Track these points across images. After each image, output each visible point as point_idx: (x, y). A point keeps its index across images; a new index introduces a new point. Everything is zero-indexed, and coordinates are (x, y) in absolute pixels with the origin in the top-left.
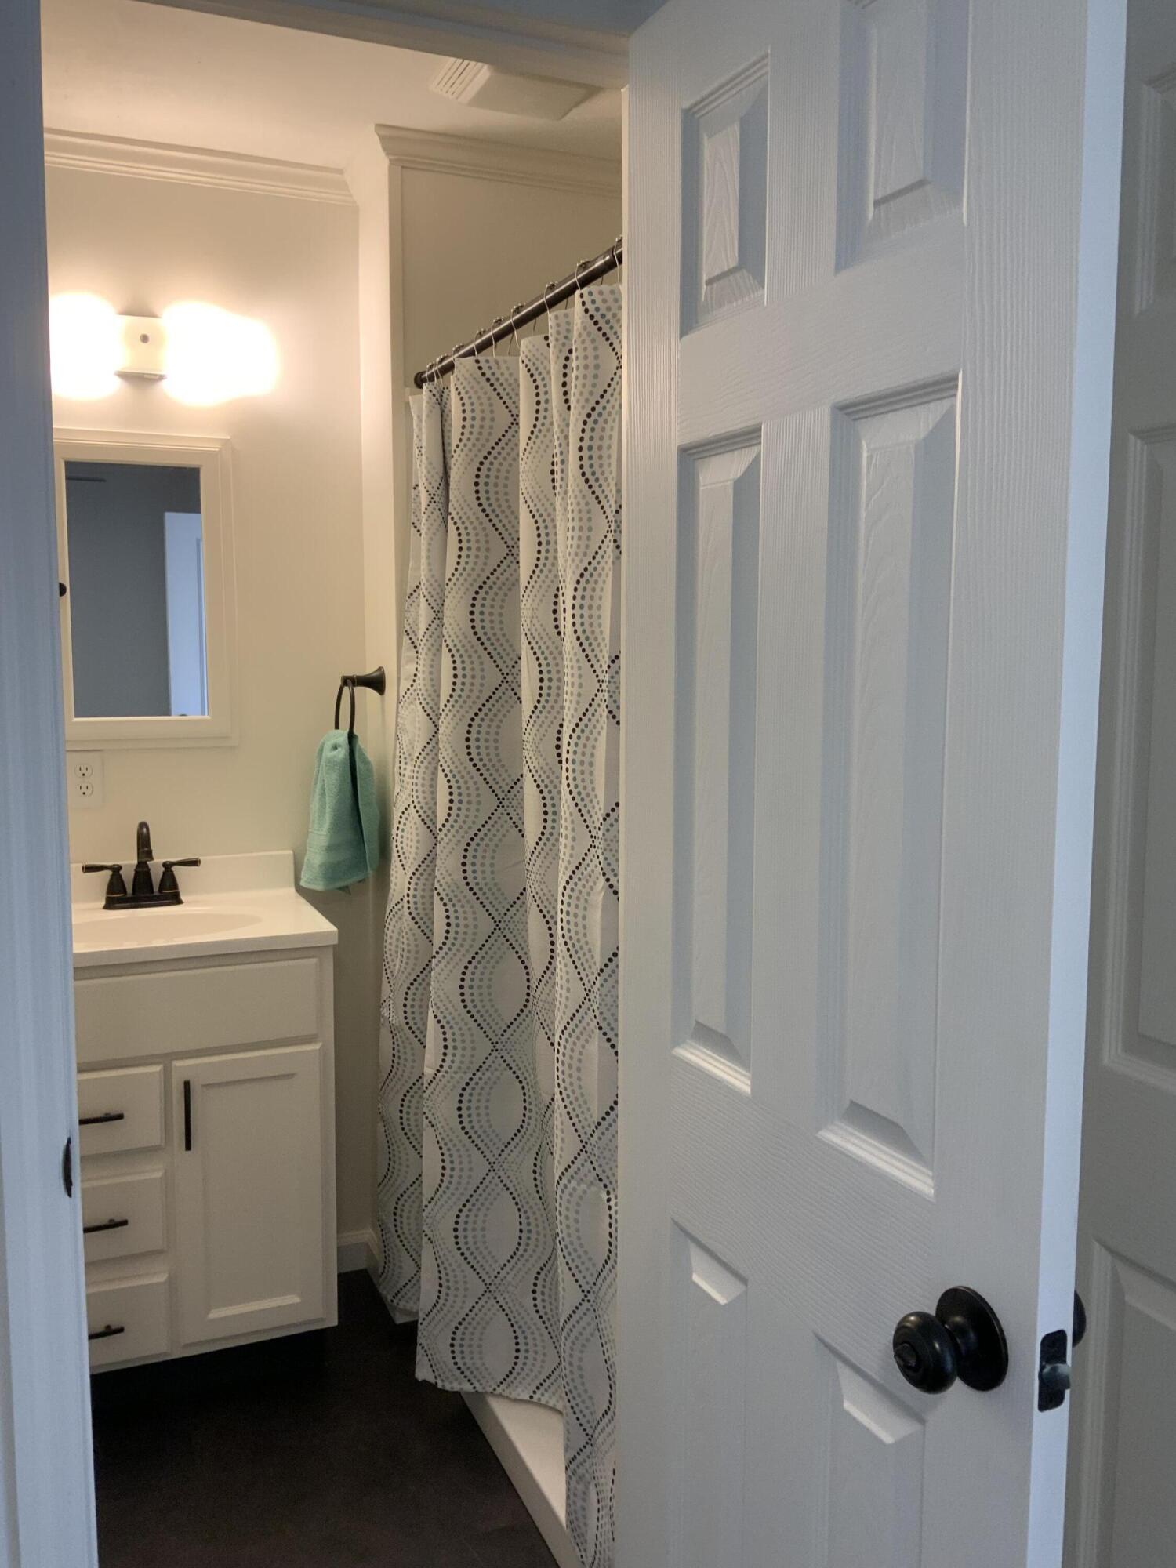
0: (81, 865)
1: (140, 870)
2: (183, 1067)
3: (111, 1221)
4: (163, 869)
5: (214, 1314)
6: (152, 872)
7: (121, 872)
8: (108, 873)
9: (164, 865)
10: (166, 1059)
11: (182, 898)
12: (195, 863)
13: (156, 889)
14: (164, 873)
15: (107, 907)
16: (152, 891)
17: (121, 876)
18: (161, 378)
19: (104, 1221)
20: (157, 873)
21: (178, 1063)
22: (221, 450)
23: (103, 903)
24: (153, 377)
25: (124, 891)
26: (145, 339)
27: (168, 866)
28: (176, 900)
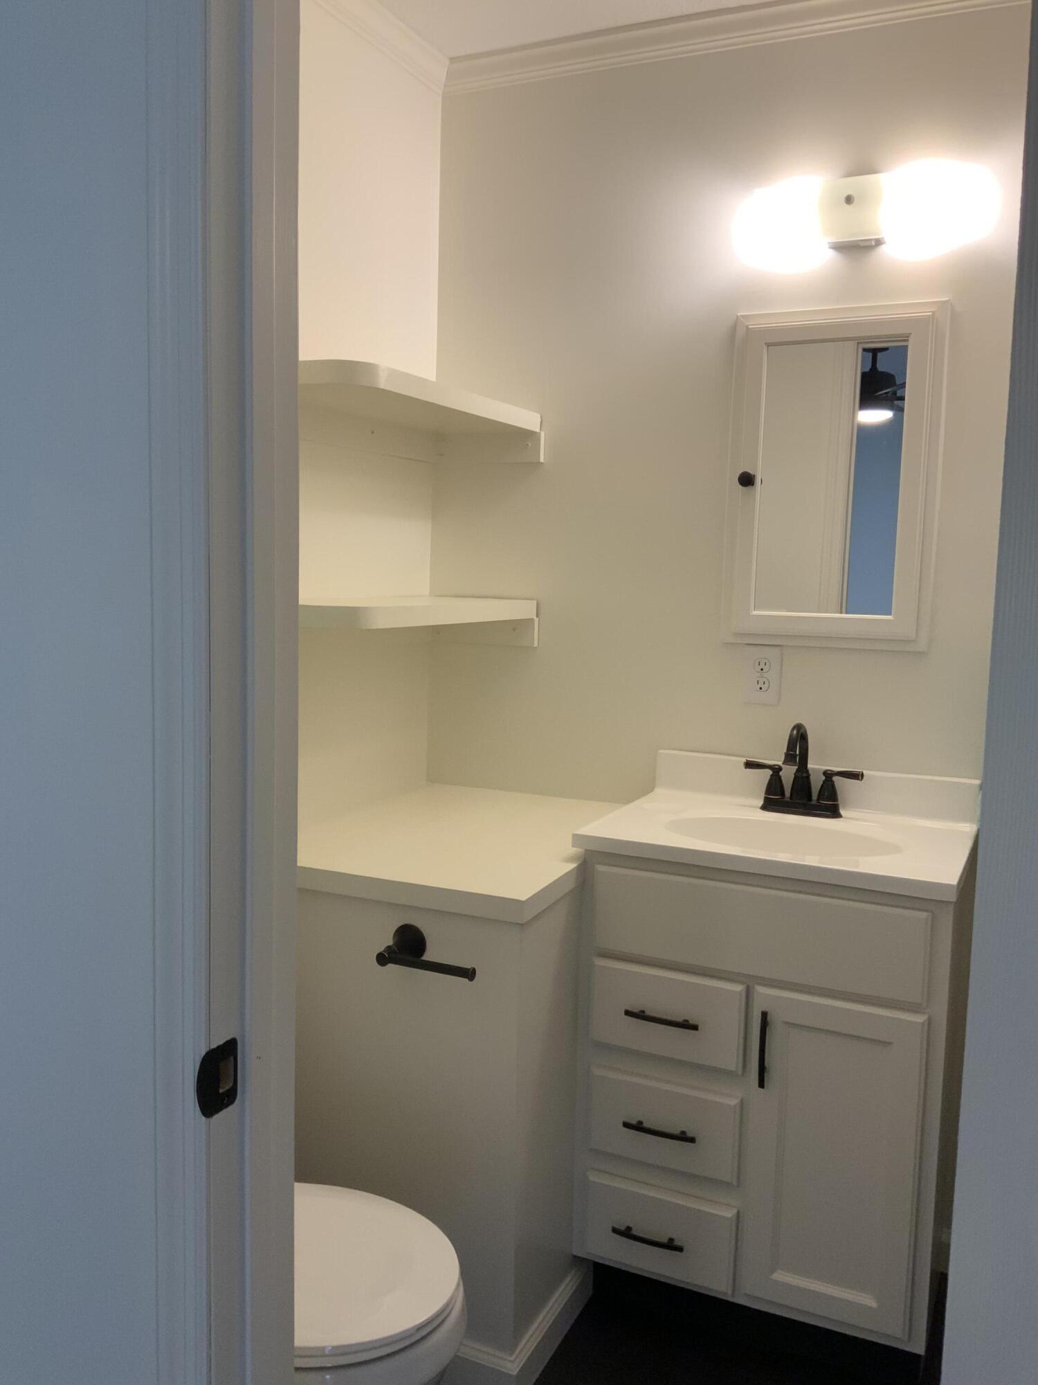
0: (744, 760)
1: (799, 774)
2: (765, 996)
3: (683, 1133)
4: (824, 778)
5: (779, 1276)
6: (812, 778)
7: (781, 773)
8: (769, 772)
9: (825, 773)
10: (750, 984)
11: (842, 812)
12: (857, 776)
13: (815, 796)
14: (824, 782)
15: (764, 808)
16: (809, 797)
17: (780, 778)
18: (879, 242)
19: (676, 1131)
20: (817, 782)
21: (760, 989)
22: (934, 313)
23: (761, 803)
24: (867, 244)
25: (783, 794)
26: (849, 200)
27: (829, 775)
28: (834, 812)
